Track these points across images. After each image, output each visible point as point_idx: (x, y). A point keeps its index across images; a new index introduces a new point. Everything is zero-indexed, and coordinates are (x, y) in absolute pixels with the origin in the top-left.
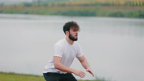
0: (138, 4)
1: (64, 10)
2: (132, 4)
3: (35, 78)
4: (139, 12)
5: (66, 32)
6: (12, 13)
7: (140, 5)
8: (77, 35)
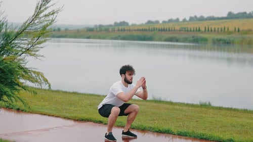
0: (192, 29)
1: (123, 34)
2: (186, 29)
3: (96, 97)
4: (193, 37)
5: (122, 75)
6: (75, 37)
7: (194, 31)
8: (132, 79)
